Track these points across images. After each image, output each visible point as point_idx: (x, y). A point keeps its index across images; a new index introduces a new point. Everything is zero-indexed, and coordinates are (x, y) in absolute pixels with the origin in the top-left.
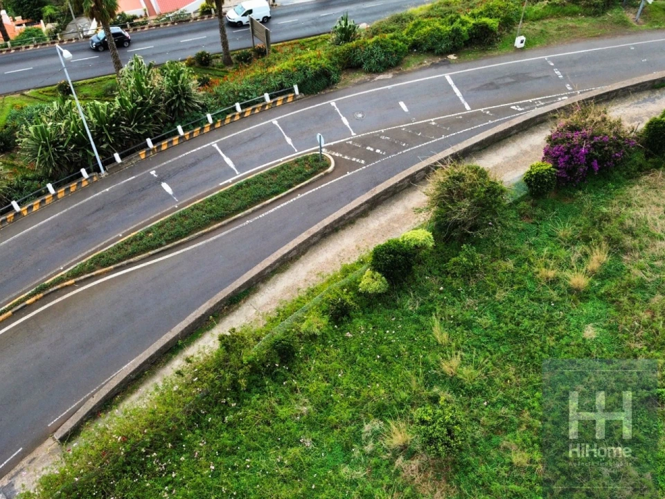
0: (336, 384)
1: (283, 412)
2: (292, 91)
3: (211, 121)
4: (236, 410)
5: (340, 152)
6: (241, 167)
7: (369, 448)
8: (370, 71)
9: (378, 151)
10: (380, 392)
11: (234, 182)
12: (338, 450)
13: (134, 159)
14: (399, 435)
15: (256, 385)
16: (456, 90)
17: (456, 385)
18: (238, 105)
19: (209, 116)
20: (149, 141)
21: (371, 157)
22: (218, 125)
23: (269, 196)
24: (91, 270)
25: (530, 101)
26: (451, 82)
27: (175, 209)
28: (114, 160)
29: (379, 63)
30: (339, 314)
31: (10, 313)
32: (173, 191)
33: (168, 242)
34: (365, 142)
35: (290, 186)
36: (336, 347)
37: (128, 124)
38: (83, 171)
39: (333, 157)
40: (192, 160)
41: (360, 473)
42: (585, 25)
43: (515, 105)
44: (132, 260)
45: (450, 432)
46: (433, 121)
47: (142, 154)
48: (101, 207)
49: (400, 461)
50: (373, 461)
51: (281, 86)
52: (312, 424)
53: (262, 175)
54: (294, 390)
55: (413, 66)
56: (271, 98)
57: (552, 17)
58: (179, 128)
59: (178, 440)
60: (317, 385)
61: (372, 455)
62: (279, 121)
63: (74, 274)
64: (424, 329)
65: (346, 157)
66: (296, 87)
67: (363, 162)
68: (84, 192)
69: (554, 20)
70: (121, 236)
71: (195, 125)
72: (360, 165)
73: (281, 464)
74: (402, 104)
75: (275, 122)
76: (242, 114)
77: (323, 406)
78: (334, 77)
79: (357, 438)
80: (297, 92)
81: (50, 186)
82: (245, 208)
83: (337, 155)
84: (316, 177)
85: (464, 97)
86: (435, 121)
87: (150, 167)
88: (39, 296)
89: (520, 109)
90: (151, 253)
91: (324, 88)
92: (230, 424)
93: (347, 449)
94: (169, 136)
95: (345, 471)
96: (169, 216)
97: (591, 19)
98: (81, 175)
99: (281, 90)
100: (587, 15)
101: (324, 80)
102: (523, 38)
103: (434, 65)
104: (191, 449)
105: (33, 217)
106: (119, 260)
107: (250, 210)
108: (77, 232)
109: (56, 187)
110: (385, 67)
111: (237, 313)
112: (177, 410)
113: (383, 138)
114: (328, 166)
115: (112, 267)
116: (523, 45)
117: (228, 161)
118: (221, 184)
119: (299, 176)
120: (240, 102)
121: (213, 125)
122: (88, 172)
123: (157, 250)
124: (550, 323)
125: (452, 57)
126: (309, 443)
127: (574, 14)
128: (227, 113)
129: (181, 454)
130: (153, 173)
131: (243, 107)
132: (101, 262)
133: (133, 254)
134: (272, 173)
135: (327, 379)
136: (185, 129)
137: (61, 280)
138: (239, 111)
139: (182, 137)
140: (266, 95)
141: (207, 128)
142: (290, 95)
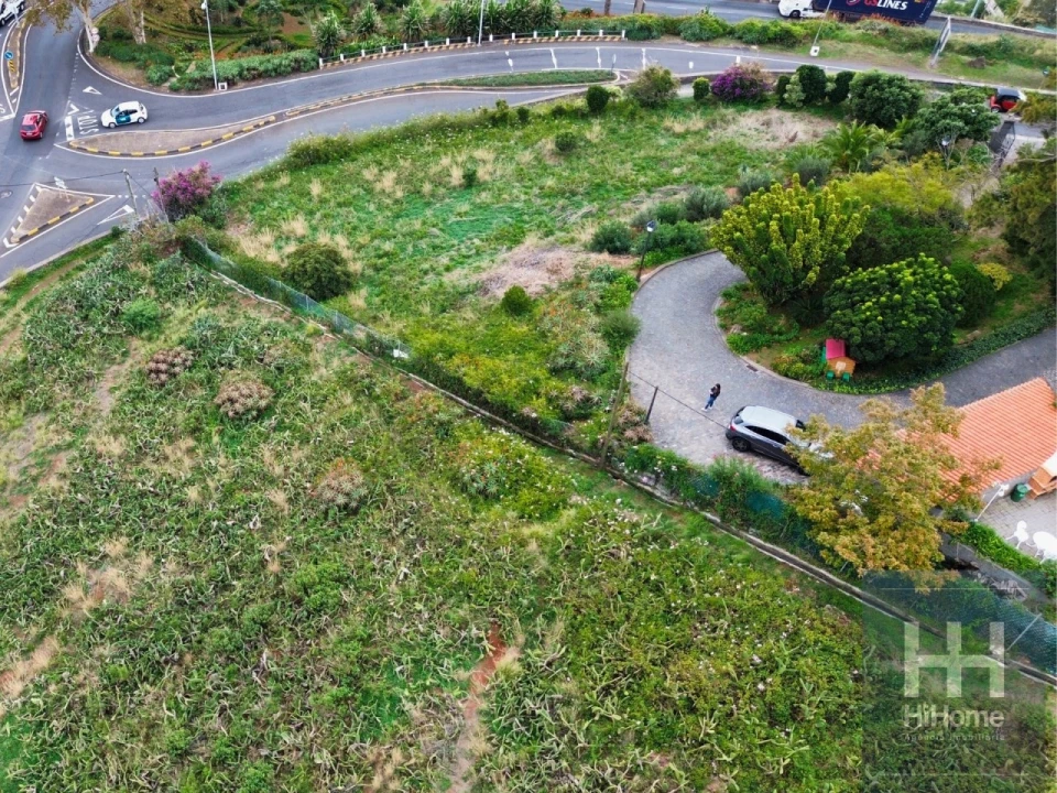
2: (619, 34)
3: (557, 35)
6: (559, 65)
8: (684, 38)
11: (551, 70)
13: (500, 42)
18: (579, 31)
19: (557, 32)
20: (513, 35)
22: (560, 40)
23: (566, 83)
24: (451, 84)
27: (509, 73)
28: (488, 39)
29: (694, 35)
30: (558, 112)
32: (513, 64)
33: (497, 85)
36: (546, 122)
37: (506, 19)
38: (469, 38)
40: (534, 54)
42: (884, 55)
44: (474, 88)
47: (506, 41)
48: (470, 60)
51: (614, 28)
53: (570, 72)
55: (719, 45)
56: (604, 34)
57: (860, 42)
58: (535, 33)
59: (461, 128)
62: (601, 50)
63: (442, 84)
66: (624, 32)
68: (464, 50)
69: (859, 46)
70: (473, 76)
71: (545, 35)
74: (691, 63)
75: (598, 48)
76: (579, 38)
78: (655, 33)
80: (623, 35)
81: (448, 40)
82: (548, 84)
87: (507, 49)
88: (421, 87)
90: (485, 88)
91: (645, 39)
94: (528, 36)
96: (504, 75)
97: (893, 54)
98: (466, 41)
99: (613, 31)
100: (892, 49)
101: (647, 33)
102: (818, 48)
103: (737, 48)
105: (432, 54)
108: (451, 67)
109: (451, 42)
110: (697, 38)
115: (461, 87)
116: (816, 54)
117: (554, 60)
118: (543, 69)
120: (581, 29)
121: (557, 39)
122: (472, 40)
123: (488, 88)
125: (755, 47)
127: (880, 45)
128: (570, 34)
130: (507, 53)
131: (582, 33)
132: (458, 83)
133: (476, 85)
134: (575, 72)
136: (539, 35)
137: (434, 84)
138: (579, 35)
139: (534, 40)
140: (601, 31)
141: (553, 39)
142: (618, 37)
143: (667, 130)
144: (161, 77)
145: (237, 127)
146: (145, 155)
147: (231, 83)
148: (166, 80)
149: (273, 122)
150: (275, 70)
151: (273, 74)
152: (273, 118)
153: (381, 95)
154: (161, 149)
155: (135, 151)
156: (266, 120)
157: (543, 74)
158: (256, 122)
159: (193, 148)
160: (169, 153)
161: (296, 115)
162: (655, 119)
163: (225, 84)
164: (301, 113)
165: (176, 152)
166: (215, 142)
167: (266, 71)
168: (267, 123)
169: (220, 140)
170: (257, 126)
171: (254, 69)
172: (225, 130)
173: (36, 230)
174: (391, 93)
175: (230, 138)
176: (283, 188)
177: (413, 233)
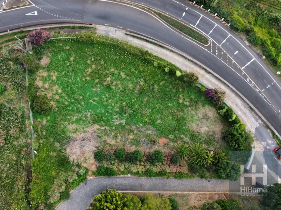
0: (147, 72)
1: (140, 66)
2: (228, 24)
3: (208, 11)
4: (137, 60)
5: (212, 45)
7: (139, 80)
8: (247, 39)
9: (217, 53)
10: (147, 79)
11: (192, 27)
12: (137, 76)
13: (189, 2)
14: (142, 83)
15: (142, 60)
16: (249, 63)
17: (153, 89)
18: (216, 14)
20: (194, 2)
21: (214, 52)
22: (208, 13)
23: (191, 37)
24: (157, 14)
25: (253, 82)
26: (252, 61)
27: (179, 20)
30: (159, 67)
31: (142, 7)
32: (184, 16)
33: (170, 24)
34: (219, 49)
35: (196, 40)
36: (154, 69)
39: (210, 44)
40: (194, 14)
41: (135, 81)
43: (249, 79)
44: (163, 20)
45: (143, 89)
46: (234, 61)
47: (191, 3)
49: (138, 85)
50: (137, 82)
51: (228, 21)
52: (139, 71)
53: (196, 32)
54: (144, 66)
55: (255, 49)
56: (224, 20)
58: (202, 6)
59: (130, 54)
60: (146, 69)
61: (138, 81)
62: (217, 26)
63: (155, 12)
64: (162, 81)
65: (211, 47)
66: (230, 24)
67: (212, 51)
70: (167, 15)
71: (205, 8)
72: (210, 51)
73: (132, 70)
74: (237, 52)
76: (215, 16)
77: (143, 72)
78: (239, 31)
79: (140, 78)
83: (211, 45)
84: (202, 43)
85: (247, 66)
86: (234, 62)
87: (188, 6)
88: (148, 9)
89: (248, 81)
90: (166, 22)
92: (135, 60)
93: (138, 78)
94: (199, 5)
95: (134, 79)
96: (176, 20)
101: (236, 30)
103: (258, 54)
104: (130, 56)
106: (161, 18)
107: (185, 35)
108: (164, 5)
110: (250, 41)
111: (158, 47)
112: (133, 52)
113: (222, 53)
114: (206, 44)
115: (159, 18)
117: (198, 22)
118: (190, 25)
119: (200, 40)
120: (218, 14)
121: (208, 12)
123: (167, 23)
124: (170, 99)
125: (264, 57)
126: (136, 72)
128: (213, 13)
129: (129, 56)
130: (187, 8)
131: (217, 15)
132: (160, 15)
133: (164, 20)
134: (198, 34)
135: (148, 70)
136: (202, 7)
137: (152, 10)
138: (215, 15)
139: (200, 8)
140: (223, 19)
141: (206, 11)
142: (227, 24)
143: (179, 98)
153: (134, 6)
157: (187, 27)
162: (181, 90)
174: (137, 7)
176: (66, 50)
177: (77, 100)
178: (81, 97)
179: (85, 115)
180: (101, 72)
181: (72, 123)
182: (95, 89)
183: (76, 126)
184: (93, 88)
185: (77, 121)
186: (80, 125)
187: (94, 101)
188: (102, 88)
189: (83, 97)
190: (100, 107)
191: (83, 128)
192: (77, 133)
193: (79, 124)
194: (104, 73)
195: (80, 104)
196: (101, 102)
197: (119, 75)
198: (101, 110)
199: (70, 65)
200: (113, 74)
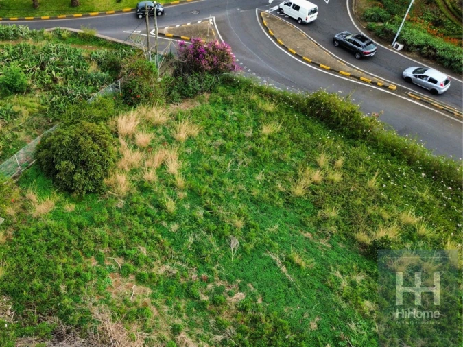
144: (372, 15)
145: (358, 74)
146: (283, 46)
147: (406, 49)
148: (374, 21)
149: (391, 90)
150: (451, 61)
151: (446, 64)
152: (395, 88)
154: (295, 49)
155: (282, 40)
156: (387, 84)
158: (376, 80)
159: (312, 63)
160: (296, 55)
161: (415, 99)
163: (401, 47)
164: (421, 101)
165: (301, 58)
166: (331, 70)
167: (442, 58)
168: (384, 87)
169: (337, 72)
170: (374, 83)
171: (435, 51)
172: (348, 69)
173: (171, 35)
175: (345, 76)
176: (262, 111)
177: (218, 220)
178: (240, 224)
179: (219, 291)
180: (359, 202)
181: (140, 279)
182: (308, 235)
183: (147, 300)
184: (302, 224)
185: (167, 288)
186: (166, 308)
187: (289, 262)
188: (341, 245)
189: (248, 227)
190: (304, 302)
191: (175, 330)
192: (135, 327)
193: (167, 303)
194: (370, 210)
195: (222, 238)
196: (317, 285)
197: (437, 244)
198: (306, 315)
199: (252, 139)
200: (409, 234)
